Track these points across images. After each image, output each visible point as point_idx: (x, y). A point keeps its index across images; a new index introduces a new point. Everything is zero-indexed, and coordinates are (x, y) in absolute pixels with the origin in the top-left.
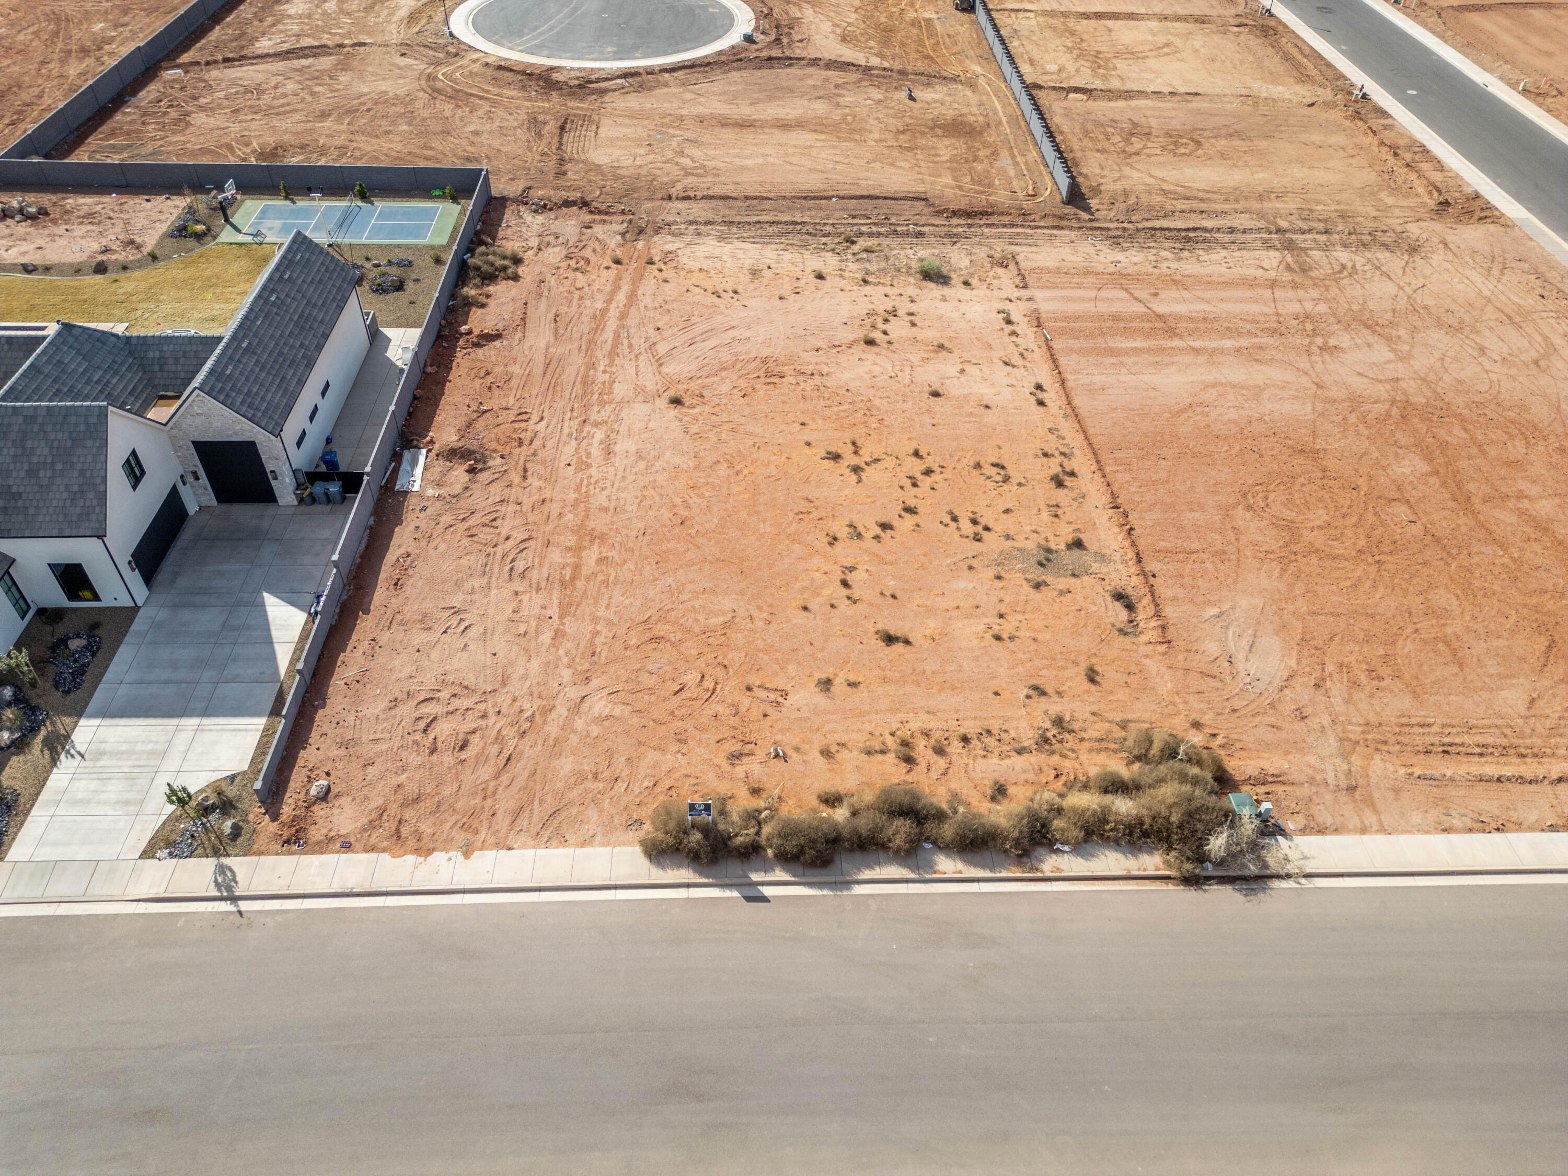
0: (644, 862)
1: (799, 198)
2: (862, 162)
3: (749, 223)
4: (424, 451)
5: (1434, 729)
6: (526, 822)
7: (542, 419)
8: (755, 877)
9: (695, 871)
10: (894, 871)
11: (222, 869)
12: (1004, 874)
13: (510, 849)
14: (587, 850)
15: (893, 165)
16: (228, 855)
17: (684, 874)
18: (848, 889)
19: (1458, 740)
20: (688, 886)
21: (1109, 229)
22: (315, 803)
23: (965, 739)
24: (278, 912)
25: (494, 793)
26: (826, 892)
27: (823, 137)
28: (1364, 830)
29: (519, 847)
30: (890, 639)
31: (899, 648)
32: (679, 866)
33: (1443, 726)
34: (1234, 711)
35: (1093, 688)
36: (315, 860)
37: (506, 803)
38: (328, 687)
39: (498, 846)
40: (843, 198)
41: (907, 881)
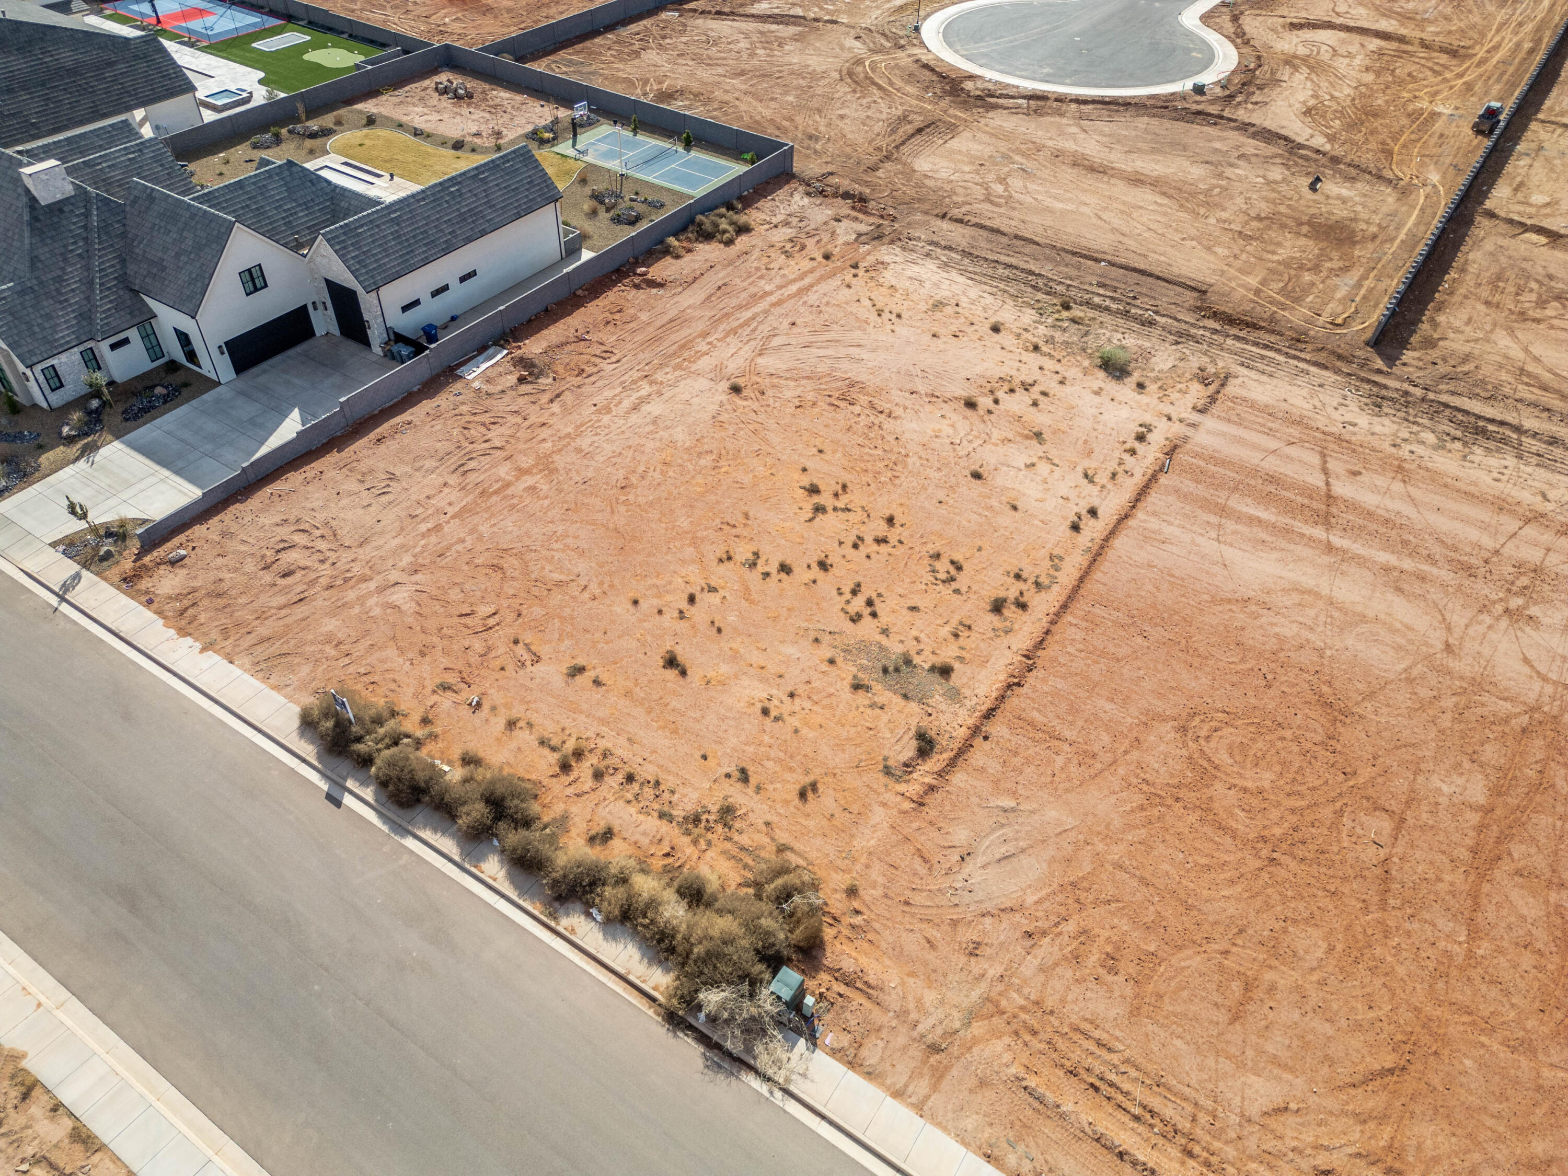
0: (294, 723)
1: (1067, 251)
2: (1177, 237)
4: (505, 352)
6: (260, 650)
7: (617, 362)
8: (350, 784)
9: (317, 753)
11: (77, 577)
12: (526, 904)
14: (274, 694)
16: (88, 569)
17: (309, 750)
18: (402, 836)
19: (1126, 1086)
20: (304, 761)
22: (165, 563)
23: (630, 778)
24: (74, 622)
25: (266, 619)
26: (385, 828)
27: (1165, 201)
28: (898, 1094)
29: (238, 666)
30: (671, 662)
31: (672, 674)
32: (312, 743)
33: (1127, 1061)
36: (124, 600)
37: (265, 629)
38: (260, 490)
39: (227, 656)
40: (1114, 265)
41: (450, 860)
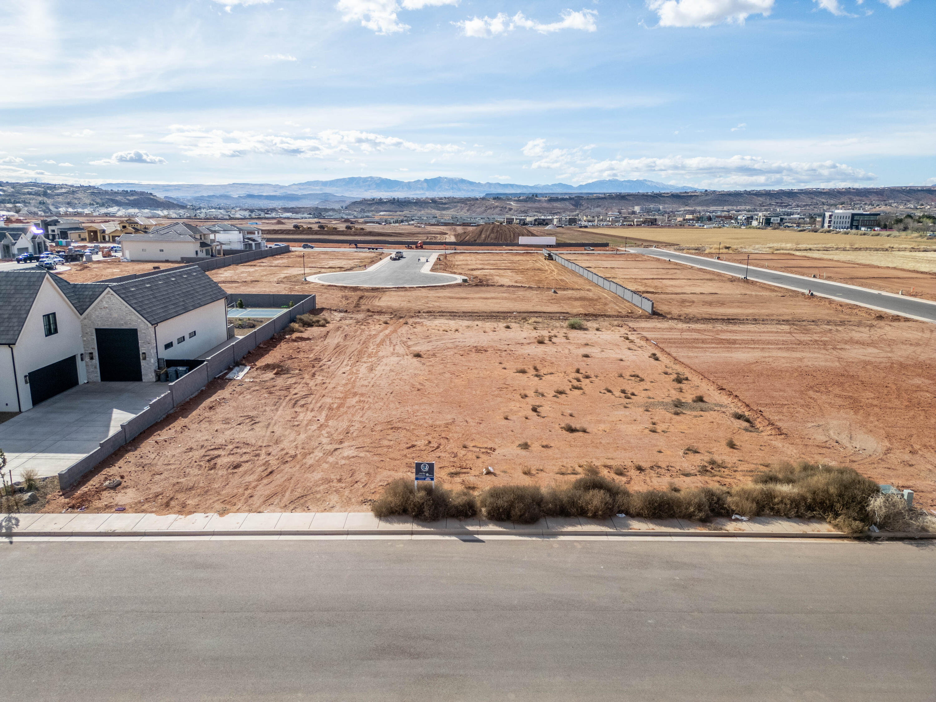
0: (374, 520)
1: (494, 313)
2: (530, 306)
4: (248, 367)
6: (277, 501)
7: (330, 360)
8: (470, 528)
9: (419, 525)
10: (594, 528)
11: (9, 519)
12: (692, 531)
13: (260, 512)
14: (326, 514)
15: (547, 306)
16: (19, 512)
17: (409, 526)
18: (554, 538)
20: (411, 533)
22: (105, 490)
23: (640, 469)
26: (534, 539)
27: (507, 301)
30: (572, 430)
32: (405, 522)
34: (854, 462)
35: (735, 450)
37: (263, 490)
38: (142, 443)
41: (606, 534)
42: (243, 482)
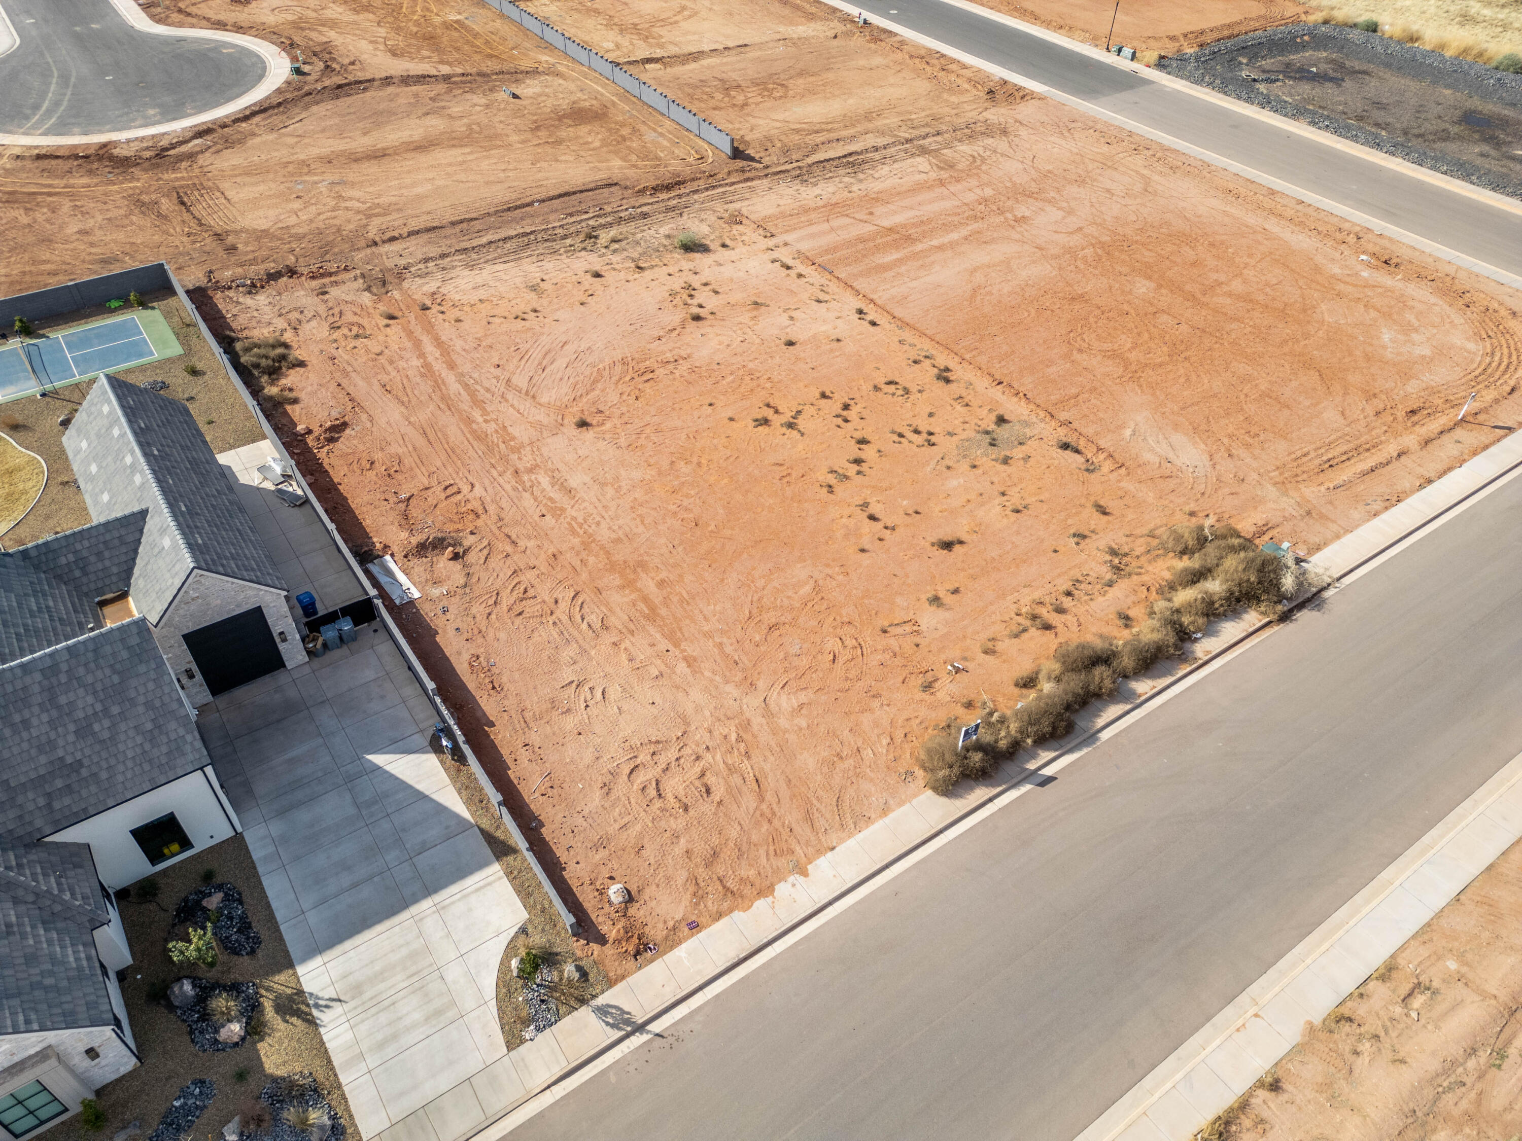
0: (943, 800)
1: (503, 211)
3: (483, 246)
4: (388, 558)
5: (1312, 454)
6: (823, 822)
7: (472, 485)
9: (987, 786)
10: (1114, 710)
11: (602, 1011)
12: (1180, 673)
13: (833, 849)
14: (892, 815)
15: (557, 160)
16: (594, 997)
17: (980, 793)
18: (1097, 739)
20: (991, 800)
21: (787, 171)
22: (627, 908)
23: (1069, 594)
24: (692, 1014)
25: (774, 813)
26: (1085, 751)
28: (1338, 536)
29: (838, 844)
30: (947, 545)
31: (957, 548)
32: (972, 789)
33: (1315, 450)
34: (1203, 494)
35: (1110, 518)
36: (681, 952)
37: (791, 816)
38: (528, 806)
39: (820, 852)
40: (543, 201)
41: (1128, 712)
42: (752, 811)
